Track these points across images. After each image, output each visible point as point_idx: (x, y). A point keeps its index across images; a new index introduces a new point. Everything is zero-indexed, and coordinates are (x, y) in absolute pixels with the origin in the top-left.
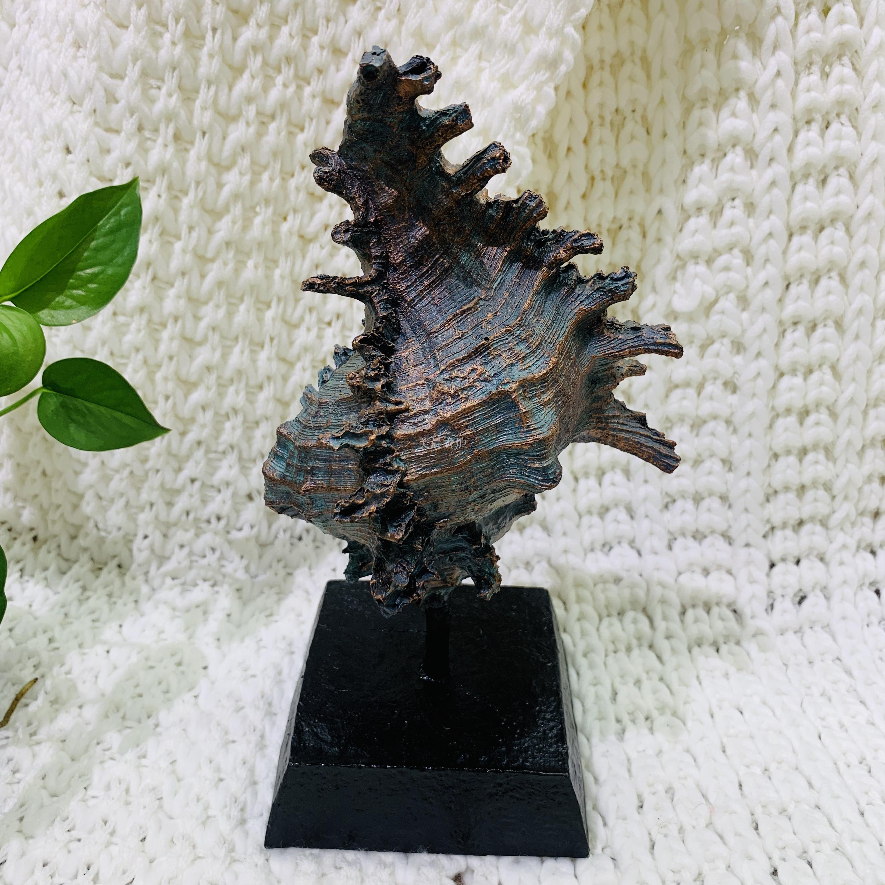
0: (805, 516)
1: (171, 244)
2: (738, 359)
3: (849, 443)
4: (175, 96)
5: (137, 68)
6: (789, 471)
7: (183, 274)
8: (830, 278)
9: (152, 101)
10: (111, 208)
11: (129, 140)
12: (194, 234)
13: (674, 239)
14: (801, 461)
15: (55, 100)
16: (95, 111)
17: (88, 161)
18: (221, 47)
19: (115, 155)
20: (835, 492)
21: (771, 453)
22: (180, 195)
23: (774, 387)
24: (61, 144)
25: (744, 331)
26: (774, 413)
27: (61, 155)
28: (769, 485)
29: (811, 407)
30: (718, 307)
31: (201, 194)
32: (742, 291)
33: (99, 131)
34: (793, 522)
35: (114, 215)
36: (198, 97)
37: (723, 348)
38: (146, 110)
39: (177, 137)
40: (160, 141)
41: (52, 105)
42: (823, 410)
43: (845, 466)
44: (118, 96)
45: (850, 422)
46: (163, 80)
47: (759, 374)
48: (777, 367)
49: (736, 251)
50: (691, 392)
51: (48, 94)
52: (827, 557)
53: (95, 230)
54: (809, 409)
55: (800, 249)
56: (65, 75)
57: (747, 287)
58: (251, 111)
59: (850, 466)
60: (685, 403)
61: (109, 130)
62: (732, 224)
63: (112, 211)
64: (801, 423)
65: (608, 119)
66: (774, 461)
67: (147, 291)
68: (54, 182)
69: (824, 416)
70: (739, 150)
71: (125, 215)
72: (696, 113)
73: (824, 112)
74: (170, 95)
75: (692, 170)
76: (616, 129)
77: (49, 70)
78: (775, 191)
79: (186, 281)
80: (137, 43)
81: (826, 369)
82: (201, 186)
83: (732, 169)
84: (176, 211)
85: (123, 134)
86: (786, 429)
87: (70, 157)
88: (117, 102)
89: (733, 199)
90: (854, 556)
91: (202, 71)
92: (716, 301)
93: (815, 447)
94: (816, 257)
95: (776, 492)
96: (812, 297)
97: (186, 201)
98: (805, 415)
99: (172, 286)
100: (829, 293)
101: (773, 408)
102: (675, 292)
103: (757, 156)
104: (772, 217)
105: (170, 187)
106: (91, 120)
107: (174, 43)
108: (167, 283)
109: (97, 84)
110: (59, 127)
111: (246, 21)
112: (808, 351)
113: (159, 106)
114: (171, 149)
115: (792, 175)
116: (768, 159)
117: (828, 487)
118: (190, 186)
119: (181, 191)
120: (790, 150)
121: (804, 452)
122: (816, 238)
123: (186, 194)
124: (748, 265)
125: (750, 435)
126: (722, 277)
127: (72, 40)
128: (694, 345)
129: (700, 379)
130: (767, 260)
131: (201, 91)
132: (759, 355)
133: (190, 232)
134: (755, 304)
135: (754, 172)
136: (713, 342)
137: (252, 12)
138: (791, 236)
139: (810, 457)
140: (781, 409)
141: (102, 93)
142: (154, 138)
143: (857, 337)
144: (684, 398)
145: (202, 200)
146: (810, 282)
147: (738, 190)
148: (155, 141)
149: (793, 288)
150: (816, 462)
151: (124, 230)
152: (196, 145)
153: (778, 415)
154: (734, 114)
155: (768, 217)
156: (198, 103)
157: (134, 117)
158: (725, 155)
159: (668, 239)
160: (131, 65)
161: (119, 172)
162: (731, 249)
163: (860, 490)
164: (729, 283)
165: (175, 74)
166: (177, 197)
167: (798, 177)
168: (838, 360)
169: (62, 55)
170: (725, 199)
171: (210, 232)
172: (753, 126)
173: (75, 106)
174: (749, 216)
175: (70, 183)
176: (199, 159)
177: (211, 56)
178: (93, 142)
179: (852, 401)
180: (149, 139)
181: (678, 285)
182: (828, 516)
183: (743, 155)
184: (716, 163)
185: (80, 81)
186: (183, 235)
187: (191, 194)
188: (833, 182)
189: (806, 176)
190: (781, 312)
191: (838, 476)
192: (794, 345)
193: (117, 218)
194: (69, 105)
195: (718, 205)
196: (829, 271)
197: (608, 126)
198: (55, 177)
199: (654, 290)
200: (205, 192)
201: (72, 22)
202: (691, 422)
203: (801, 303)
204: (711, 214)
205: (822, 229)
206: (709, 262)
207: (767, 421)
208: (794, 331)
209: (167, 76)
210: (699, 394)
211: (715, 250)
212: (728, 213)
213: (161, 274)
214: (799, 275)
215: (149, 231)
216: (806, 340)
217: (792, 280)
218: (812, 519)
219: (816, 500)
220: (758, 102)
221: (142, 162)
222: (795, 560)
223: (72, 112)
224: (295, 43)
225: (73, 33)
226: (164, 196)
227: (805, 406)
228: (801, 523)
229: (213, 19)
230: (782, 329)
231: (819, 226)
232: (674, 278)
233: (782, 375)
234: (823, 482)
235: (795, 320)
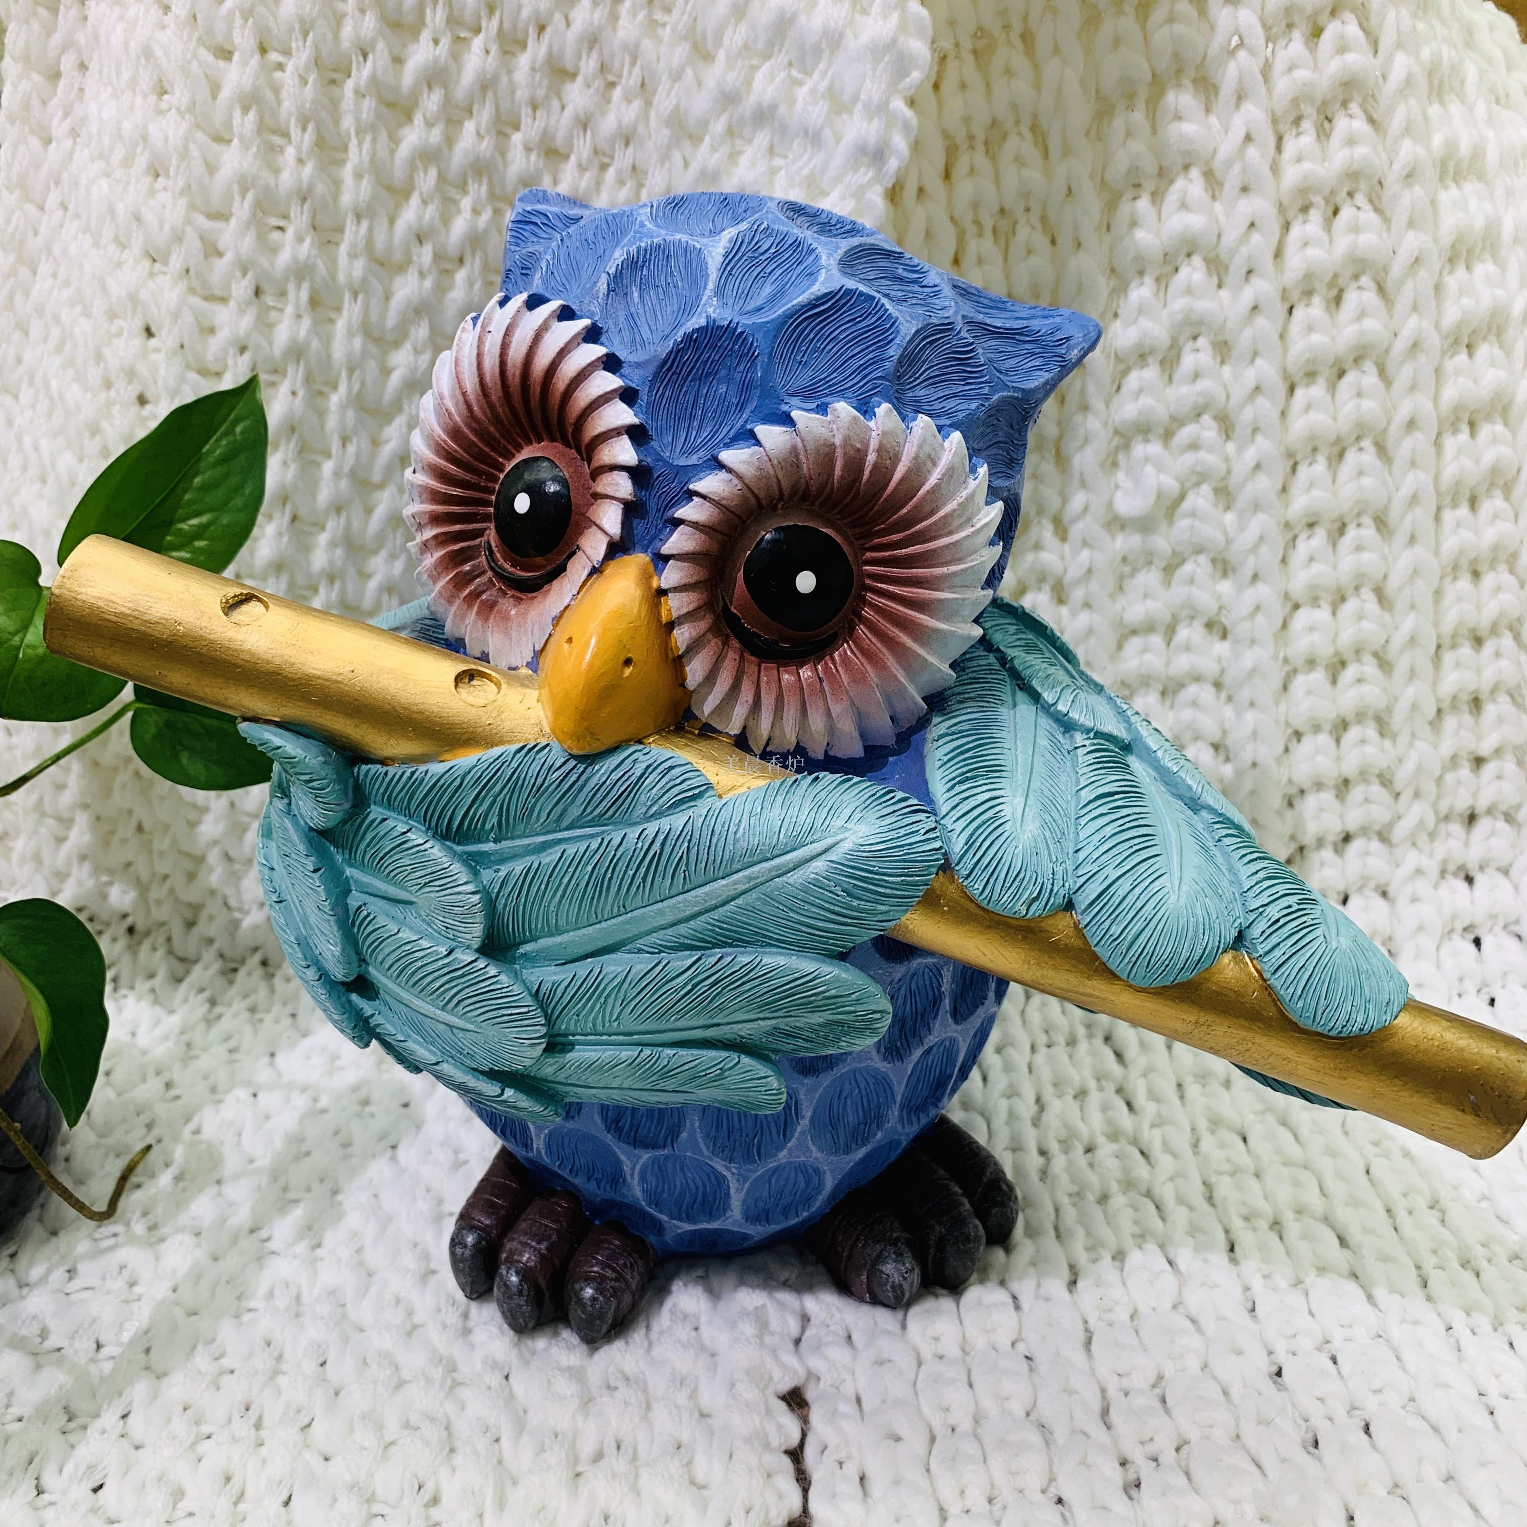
0: (1352, 827)
1: (317, 465)
2: (1225, 587)
3: (1414, 707)
4: (308, 241)
5: (248, 203)
6: (1320, 759)
7: (338, 510)
8: (1361, 449)
9: (275, 250)
10: (221, 425)
11: (242, 312)
12: (351, 449)
13: (1108, 407)
14: (1338, 741)
15: (124, 256)
16: (187, 271)
17: (182, 346)
18: (372, 160)
19: (223, 334)
20: (1398, 787)
21: (1289, 731)
22: (325, 389)
23: (1285, 625)
24: (138, 324)
25: (1229, 542)
26: (1287, 668)
27: (139, 339)
28: (1290, 781)
29: (1348, 655)
30: (1186, 506)
31: (356, 387)
32: (1222, 479)
33: (196, 301)
34: (1333, 836)
35: (226, 434)
36: (342, 240)
37: (1199, 570)
38: (266, 264)
39: (314, 302)
40: (289, 310)
41: (119, 265)
42: (1367, 658)
43: (1411, 745)
44: (221, 245)
45: (1413, 674)
46: (286, 217)
47: (1258, 608)
48: (1286, 596)
49: (1206, 419)
50: (1157, 640)
51: (112, 248)
52: (1392, 891)
53: (199, 460)
54: (1345, 658)
55: (1308, 408)
56: (138, 218)
57: (1229, 472)
58: (426, 254)
59: (1419, 744)
60: (1147, 657)
61: (210, 298)
62: (1196, 376)
63: (222, 429)
64: (1334, 682)
65: (988, 224)
66: (1295, 742)
67: (285, 539)
68: (130, 382)
69: (1370, 668)
70: (1197, 260)
71: (242, 433)
72: (1125, 207)
73: (1327, 192)
74: (300, 240)
75: (1126, 296)
76: (1003, 239)
77: (112, 212)
78: (1261, 321)
79: (343, 520)
80: (245, 164)
81: (1367, 595)
82: (357, 373)
83: (1189, 291)
84: (321, 414)
85: (232, 304)
86: (1309, 693)
87: (153, 342)
88: (220, 254)
89: (1195, 338)
90: (1436, 887)
91: (346, 198)
92: (1182, 497)
93: (1360, 717)
94: (1335, 419)
95: (1302, 792)
96: (1334, 481)
97: (335, 399)
98: (1339, 667)
99: (323, 528)
100: (1361, 473)
101: (1286, 660)
102: (1117, 487)
103: (1227, 267)
104: (1259, 362)
105: (309, 379)
106: (181, 287)
107: (300, 161)
108: (315, 524)
109: (189, 229)
110: (134, 299)
111: (408, 117)
112: (1335, 568)
113: (284, 258)
114: (306, 322)
115: (1285, 294)
116: (1244, 271)
117: (1385, 780)
118: (339, 373)
119: (326, 383)
120: (1278, 254)
121: (1341, 726)
122: (1332, 388)
123: (335, 387)
124: (1228, 437)
125: (1252, 705)
126: (1189, 459)
127: (145, 166)
128: (1153, 568)
129: (1168, 618)
130: (1255, 430)
131: (347, 230)
132: (1255, 577)
133: (344, 446)
134: (1244, 498)
135: (1224, 294)
136: (1183, 561)
137: (416, 104)
138: (1292, 389)
139: (1353, 734)
140: (1299, 662)
141: (197, 244)
142: (280, 306)
143: (1412, 540)
144: (1145, 650)
145: (359, 394)
146: (1329, 459)
147: (1200, 323)
148: (281, 310)
149: (1303, 471)
150: (1363, 742)
151: (242, 456)
152: (345, 312)
153: (1295, 671)
154: (1184, 206)
155: (1252, 361)
156: (343, 248)
157: (249, 276)
158: (1177, 270)
159: (1098, 404)
160: (237, 198)
161: (230, 362)
162: (1199, 415)
163: (1439, 781)
164: (1199, 469)
165: (306, 207)
166: (321, 393)
167: (1295, 296)
168: (1385, 577)
169: (131, 188)
170: (1182, 339)
171: (376, 443)
172: (1217, 222)
173: (157, 265)
174: (1223, 362)
175: (155, 382)
176: (350, 334)
177: (358, 176)
178: (188, 318)
179: (1412, 641)
180: (274, 308)
181: (1121, 476)
182: (1390, 825)
183: (1204, 268)
184: (1163, 282)
185: (161, 228)
186: (334, 451)
187: (343, 388)
188: (1352, 299)
189: (1308, 293)
190: (1287, 507)
191: (1400, 761)
192: (1311, 559)
193: (231, 438)
194: (147, 263)
195: (1171, 347)
196: (1358, 439)
197: (988, 233)
198: (131, 374)
199: (1083, 484)
200: (363, 383)
201: (145, 138)
202: (1161, 688)
203: (1316, 493)
204: (1162, 363)
205: (1341, 374)
206: (1167, 436)
207: (1277, 681)
208: (1309, 537)
209: (294, 211)
210: (1169, 644)
211: (1173, 418)
212: (1189, 360)
213: (303, 512)
214: (1309, 449)
215: (282, 448)
216: (1330, 549)
217: (1299, 458)
218: (1364, 831)
219: (1367, 801)
220: (1221, 184)
221: (264, 344)
222: (1341, 898)
223: (152, 275)
224: (486, 146)
225: (147, 154)
226: (301, 393)
227: (1337, 653)
228: (1347, 838)
229: (358, 120)
230: (1290, 535)
231: (1335, 369)
232: (1115, 465)
233: (1297, 607)
234: (1377, 771)
235: (1311, 521)
